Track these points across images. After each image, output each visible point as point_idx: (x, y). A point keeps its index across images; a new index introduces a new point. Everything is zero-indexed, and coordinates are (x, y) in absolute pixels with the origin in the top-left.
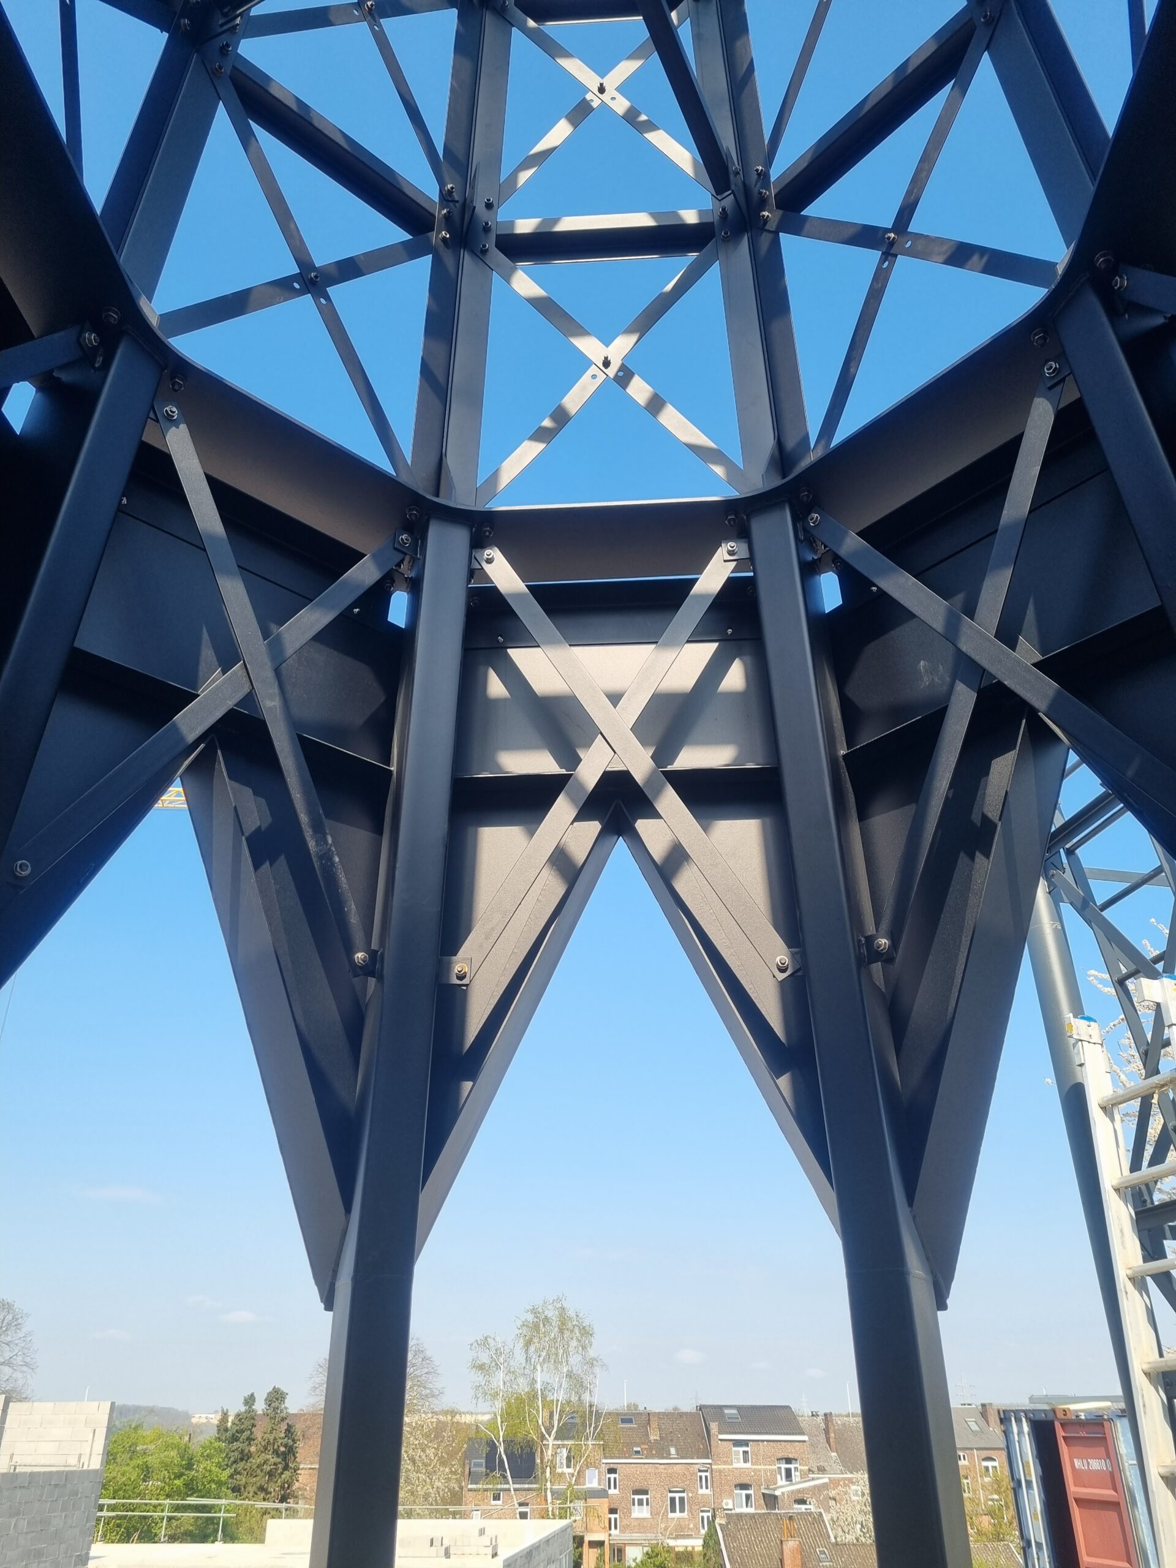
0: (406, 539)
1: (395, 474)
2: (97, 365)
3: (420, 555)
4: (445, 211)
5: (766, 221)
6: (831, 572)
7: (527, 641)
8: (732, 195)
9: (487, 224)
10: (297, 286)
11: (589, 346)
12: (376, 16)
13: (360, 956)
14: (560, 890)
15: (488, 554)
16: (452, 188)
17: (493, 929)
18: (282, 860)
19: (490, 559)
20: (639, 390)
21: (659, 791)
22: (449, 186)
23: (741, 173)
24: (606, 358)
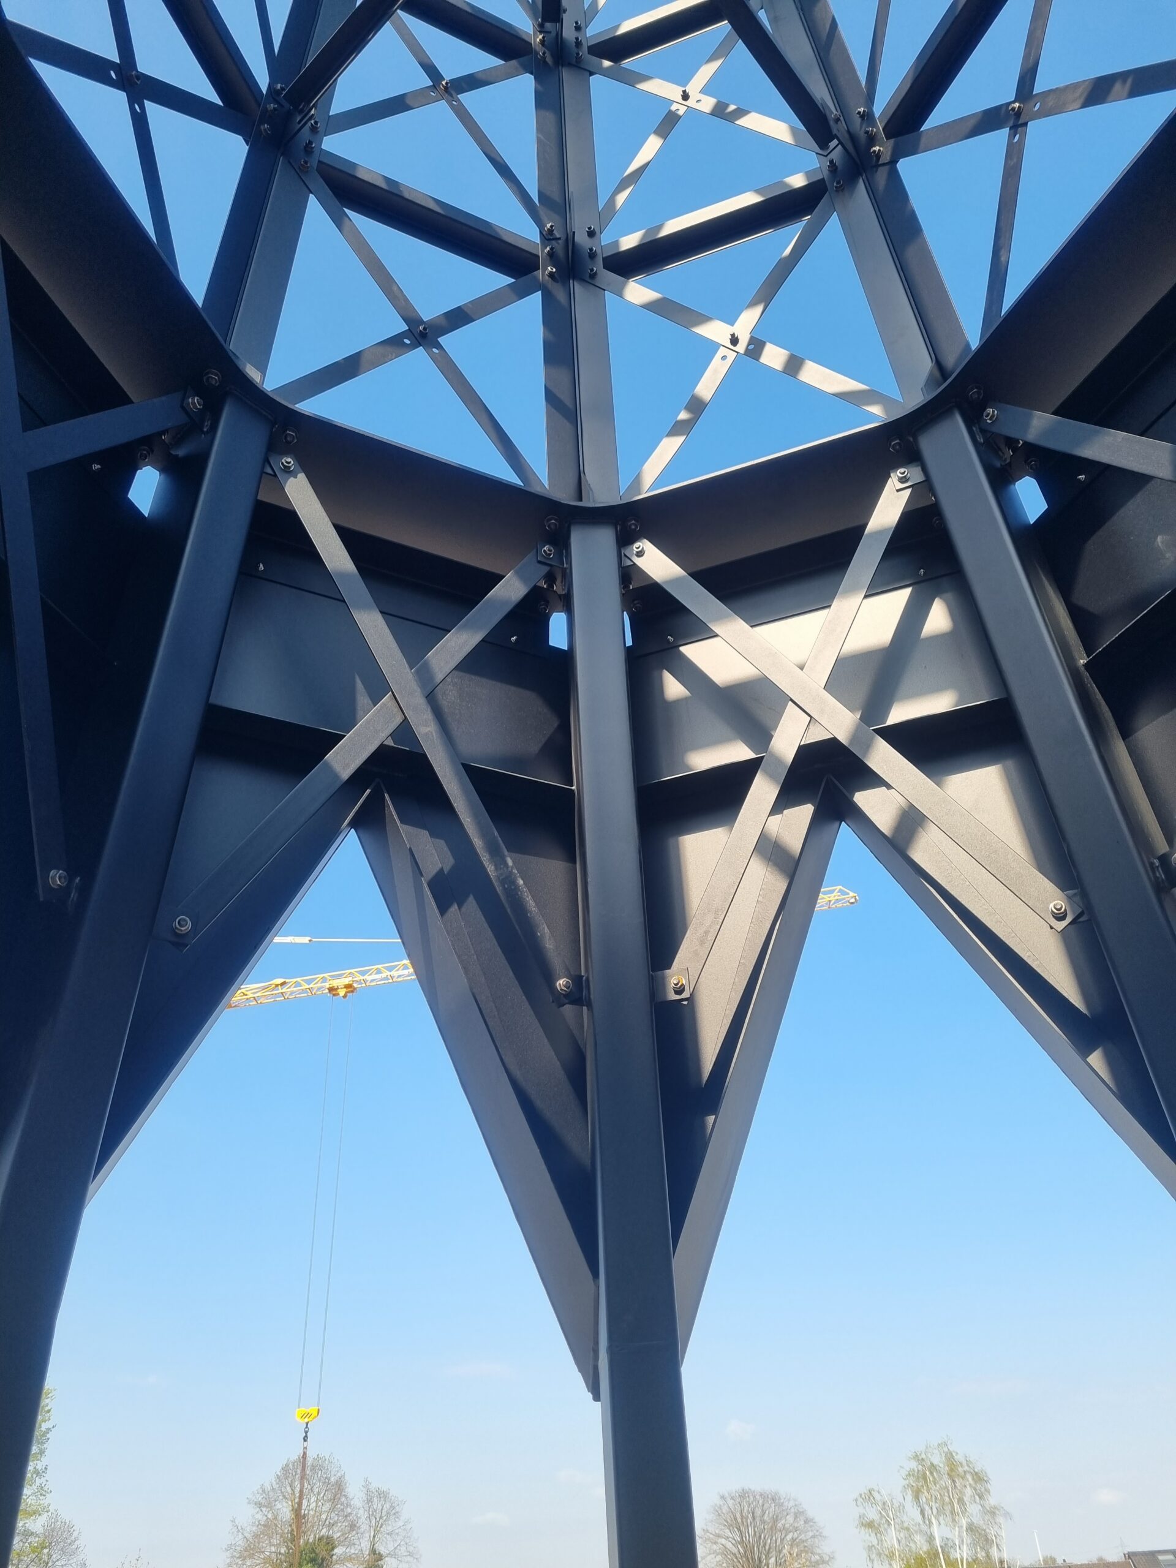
0: (549, 550)
1: (522, 484)
2: (205, 430)
3: (566, 564)
4: (548, 249)
5: (878, 155)
6: (1027, 477)
7: (701, 632)
8: (840, 146)
9: (591, 250)
10: (407, 341)
11: (715, 331)
12: (453, 93)
13: (561, 983)
14: (781, 885)
15: (637, 546)
16: (552, 226)
17: (706, 932)
18: (471, 903)
19: (641, 552)
20: (774, 357)
21: (868, 746)
22: (548, 226)
23: (841, 118)
24: (733, 335)
